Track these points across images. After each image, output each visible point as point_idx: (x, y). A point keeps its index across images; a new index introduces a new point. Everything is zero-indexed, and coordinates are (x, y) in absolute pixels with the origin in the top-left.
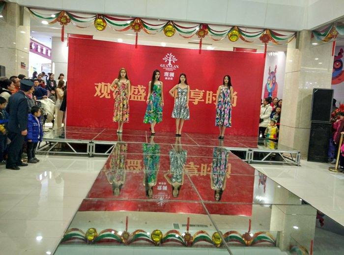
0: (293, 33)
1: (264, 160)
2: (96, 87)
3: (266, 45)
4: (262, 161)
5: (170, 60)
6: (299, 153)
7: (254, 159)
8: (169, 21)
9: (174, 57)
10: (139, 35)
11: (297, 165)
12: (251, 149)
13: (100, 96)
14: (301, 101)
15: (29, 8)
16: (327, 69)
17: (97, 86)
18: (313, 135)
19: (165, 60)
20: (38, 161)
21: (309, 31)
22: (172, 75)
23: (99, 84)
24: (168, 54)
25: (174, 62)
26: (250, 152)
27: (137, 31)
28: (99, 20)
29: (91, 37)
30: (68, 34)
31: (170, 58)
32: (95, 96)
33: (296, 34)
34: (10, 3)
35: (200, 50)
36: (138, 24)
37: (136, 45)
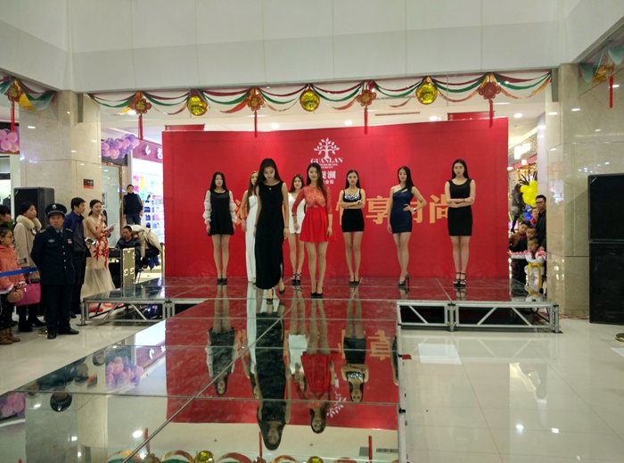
0: (546, 73)
1: (483, 323)
3: (491, 102)
4: (479, 325)
5: (327, 151)
6: (554, 306)
7: (461, 322)
9: (333, 144)
11: (554, 332)
12: (454, 302)
15: (92, 95)
18: (596, 269)
19: (318, 152)
21: (573, 65)
22: (333, 175)
24: (323, 141)
25: (334, 153)
26: (451, 307)
28: (195, 100)
30: (166, 126)
31: (327, 147)
33: (552, 74)
34: (61, 91)
35: (366, 127)
37: (256, 132)
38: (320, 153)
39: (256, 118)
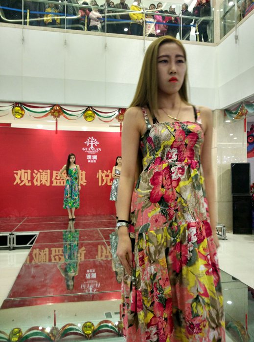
2: (15, 175)
5: (92, 144)
6: (224, 227)
8: (89, 107)
9: (96, 140)
10: (59, 121)
11: (223, 239)
13: (20, 183)
14: (221, 176)
16: (241, 143)
17: (17, 174)
18: (235, 208)
19: (87, 144)
21: (221, 110)
22: (95, 157)
23: (19, 172)
24: (90, 138)
25: (96, 145)
27: (56, 117)
28: (17, 109)
29: (9, 125)
31: (92, 142)
32: (15, 184)
36: (58, 110)
37: (56, 131)
38: (88, 145)
39: (57, 123)
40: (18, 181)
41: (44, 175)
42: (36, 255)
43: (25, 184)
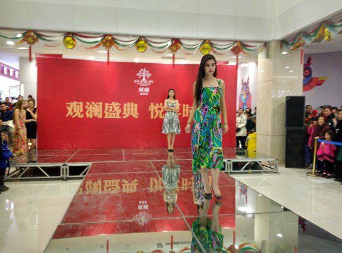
0: (263, 44)
1: (244, 170)
2: (67, 107)
3: (237, 57)
4: (242, 170)
5: (144, 76)
6: (277, 160)
7: (233, 170)
8: (141, 37)
10: (110, 52)
11: (275, 173)
12: (230, 159)
13: (73, 115)
14: (275, 109)
16: (297, 77)
17: (69, 105)
18: (289, 142)
19: (139, 76)
20: (8, 188)
21: (278, 41)
22: (147, 90)
23: (71, 104)
24: (142, 70)
25: (148, 77)
26: (229, 162)
27: (108, 47)
28: (69, 39)
29: (61, 56)
30: (36, 54)
31: (144, 74)
32: (67, 115)
33: (266, 44)
35: (174, 65)
36: (109, 41)
37: (108, 62)
39: (108, 53)
40: (70, 113)
41: (96, 107)
42: (88, 187)
43: (77, 116)
